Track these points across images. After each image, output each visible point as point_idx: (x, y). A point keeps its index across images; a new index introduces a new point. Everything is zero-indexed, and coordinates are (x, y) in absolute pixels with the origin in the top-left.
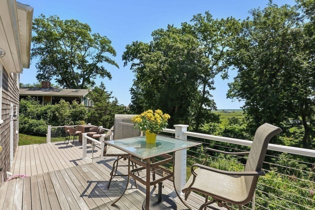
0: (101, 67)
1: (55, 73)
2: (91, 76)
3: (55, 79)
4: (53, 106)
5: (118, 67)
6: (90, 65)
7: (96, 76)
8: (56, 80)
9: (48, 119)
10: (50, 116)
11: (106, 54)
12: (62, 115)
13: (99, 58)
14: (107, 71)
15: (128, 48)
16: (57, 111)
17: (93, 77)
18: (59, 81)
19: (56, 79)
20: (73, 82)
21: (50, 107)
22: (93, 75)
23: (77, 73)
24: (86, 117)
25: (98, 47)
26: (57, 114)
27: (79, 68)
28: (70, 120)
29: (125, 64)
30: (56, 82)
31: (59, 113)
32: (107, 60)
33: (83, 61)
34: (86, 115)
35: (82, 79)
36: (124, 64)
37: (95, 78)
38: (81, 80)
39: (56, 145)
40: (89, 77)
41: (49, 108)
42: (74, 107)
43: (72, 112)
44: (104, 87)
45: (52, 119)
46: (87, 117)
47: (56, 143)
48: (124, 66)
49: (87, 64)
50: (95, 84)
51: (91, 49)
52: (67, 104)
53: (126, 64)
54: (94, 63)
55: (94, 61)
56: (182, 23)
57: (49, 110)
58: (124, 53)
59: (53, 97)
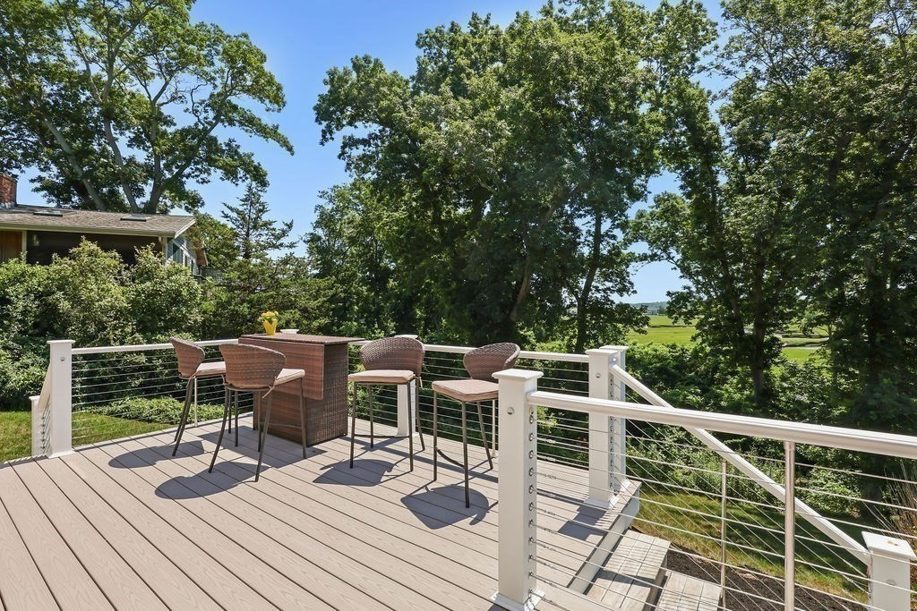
0: (228, 145)
1: (31, 157)
2: (187, 171)
3: (33, 181)
4: (38, 268)
5: (290, 149)
6: (185, 133)
7: (209, 174)
8: (38, 185)
9: (16, 328)
10: (25, 312)
11: (243, 101)
12: (87, 306)
13: (222, 109)
14: (253, 158)
15: (335, 80)
16: (60, 288)
17: (197, 176)
18: (49, 188)
19: (40, 179)
20: (113, 193)
21: (23, 275)
22: (197, 169)
23: (131, 160)
24: (196, 317)
25: (213, 75)
26: (65, 305)
27: (136, 141)
28: (128, 329)
29: (326, 135)
30: (37, 190)
31: (75, 299)
32: (250, 122)
33: (152, 119)
34: (196, 310)
35: (151, 182)
36: (324, 137)
37: (204, 181)
38: (148, 189)
39: (117, 462)
40: (180, 174)
41: (19, 278)
42: (146, 275)
43: (139, 295)
44: (263, 204)
45: (36, 325)
46: (199, 319)
47: (117, 451)
48: (322, 144)
49: (171, 130)
50: (203, 204)
51: (186, 80)
52: (111, 259)
53: (328, 136)
54: (201, 127)
55: (199, 121)
56: (518, 14)
57: (20, 288)
58: (322, 98)
59: (30, 234)
